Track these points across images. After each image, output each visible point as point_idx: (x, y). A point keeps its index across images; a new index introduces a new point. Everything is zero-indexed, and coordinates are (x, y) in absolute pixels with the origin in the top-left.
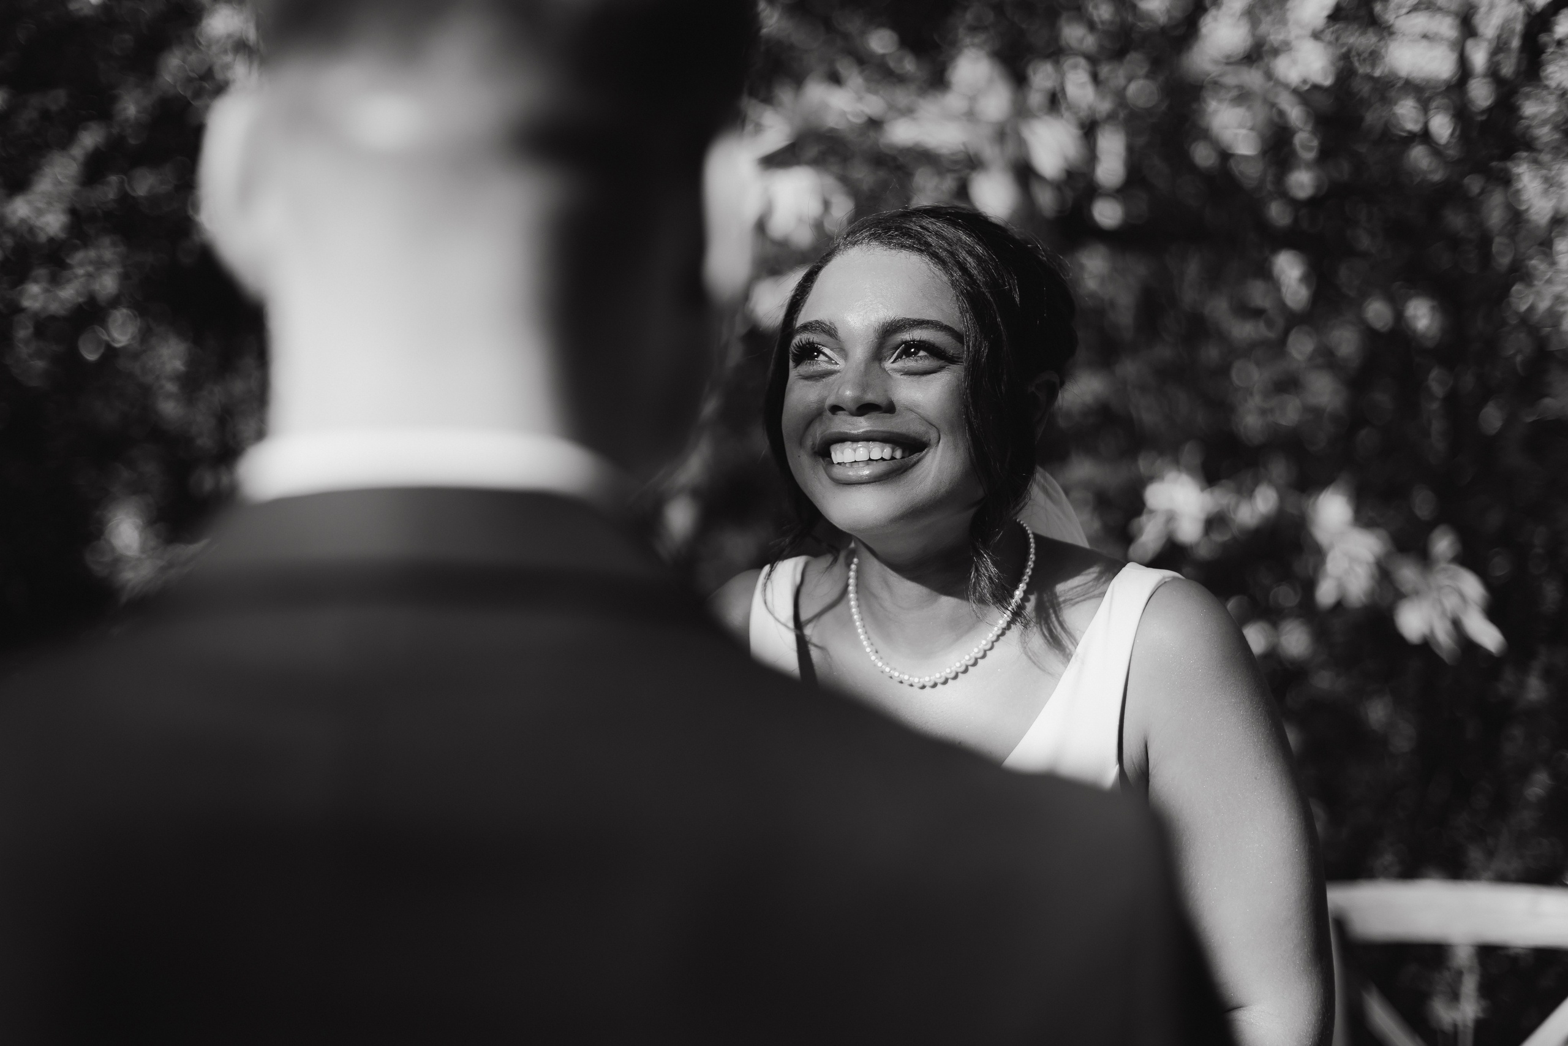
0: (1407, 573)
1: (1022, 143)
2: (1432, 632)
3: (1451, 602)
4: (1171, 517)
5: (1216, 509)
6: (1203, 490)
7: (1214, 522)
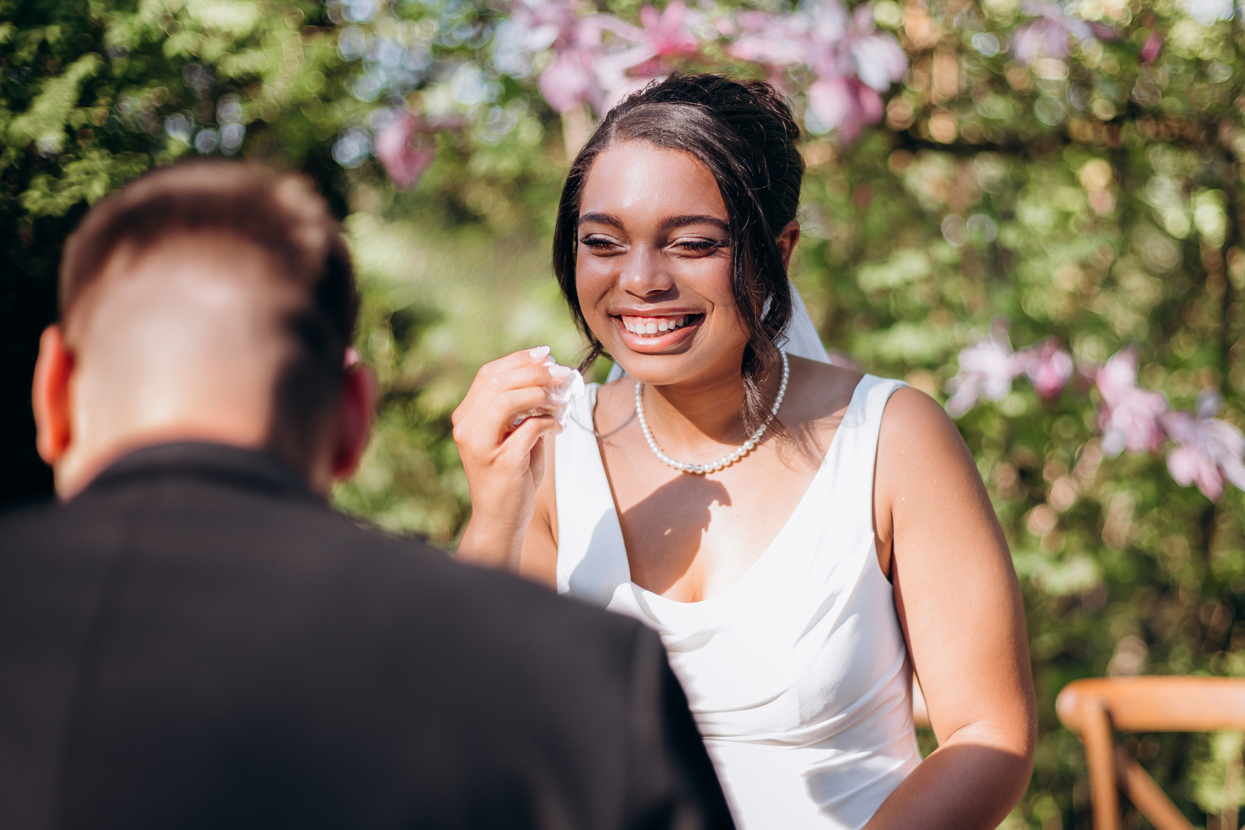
0: (1179, 426)
1: (853, 59)
2: (1199, 476)
3: (1214, 451)
4: (982, 378)
5: (1019, 372)
6: (1009, 354)
7: (1020, 383)
